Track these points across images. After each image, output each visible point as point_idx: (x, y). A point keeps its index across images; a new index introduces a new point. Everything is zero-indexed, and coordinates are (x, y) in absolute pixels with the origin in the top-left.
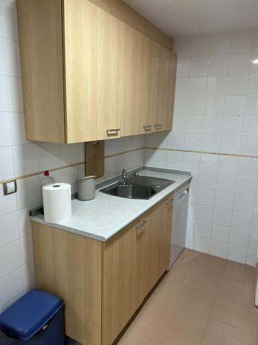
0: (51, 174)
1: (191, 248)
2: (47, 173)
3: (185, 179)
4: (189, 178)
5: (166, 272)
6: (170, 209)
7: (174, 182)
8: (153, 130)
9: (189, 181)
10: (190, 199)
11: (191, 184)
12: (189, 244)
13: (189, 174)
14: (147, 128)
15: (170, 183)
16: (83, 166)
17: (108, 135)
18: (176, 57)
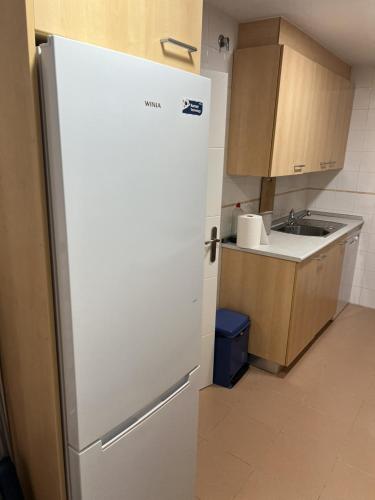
0: (241, 205)
1: (357, 303)
2: (238, 205)
3: (356, 224)
4: (360, 222)
5: (331, 321)
6: (342, 252)
7: (346, 225)
8: (328, 168)
9: (360, 227)
10: (360, 248)
11: (362, 230)
12: (354, 299)
13: (360, 218)
14: (323, 165)
15: (341, 226)
16: (257, 203)
17: (296, 171)
18: (354, 88)
